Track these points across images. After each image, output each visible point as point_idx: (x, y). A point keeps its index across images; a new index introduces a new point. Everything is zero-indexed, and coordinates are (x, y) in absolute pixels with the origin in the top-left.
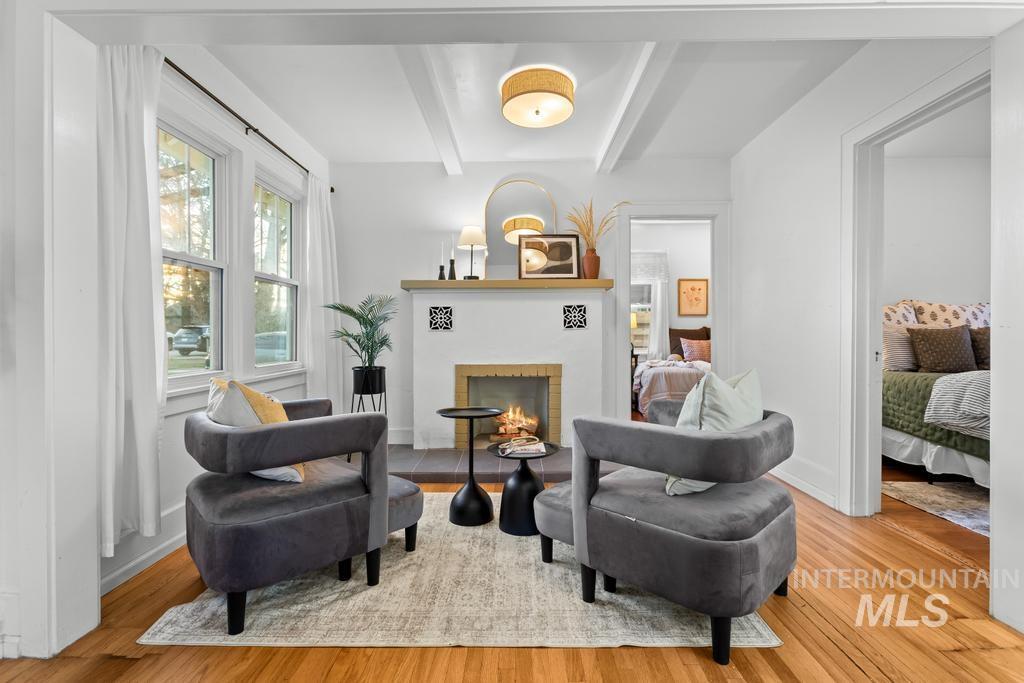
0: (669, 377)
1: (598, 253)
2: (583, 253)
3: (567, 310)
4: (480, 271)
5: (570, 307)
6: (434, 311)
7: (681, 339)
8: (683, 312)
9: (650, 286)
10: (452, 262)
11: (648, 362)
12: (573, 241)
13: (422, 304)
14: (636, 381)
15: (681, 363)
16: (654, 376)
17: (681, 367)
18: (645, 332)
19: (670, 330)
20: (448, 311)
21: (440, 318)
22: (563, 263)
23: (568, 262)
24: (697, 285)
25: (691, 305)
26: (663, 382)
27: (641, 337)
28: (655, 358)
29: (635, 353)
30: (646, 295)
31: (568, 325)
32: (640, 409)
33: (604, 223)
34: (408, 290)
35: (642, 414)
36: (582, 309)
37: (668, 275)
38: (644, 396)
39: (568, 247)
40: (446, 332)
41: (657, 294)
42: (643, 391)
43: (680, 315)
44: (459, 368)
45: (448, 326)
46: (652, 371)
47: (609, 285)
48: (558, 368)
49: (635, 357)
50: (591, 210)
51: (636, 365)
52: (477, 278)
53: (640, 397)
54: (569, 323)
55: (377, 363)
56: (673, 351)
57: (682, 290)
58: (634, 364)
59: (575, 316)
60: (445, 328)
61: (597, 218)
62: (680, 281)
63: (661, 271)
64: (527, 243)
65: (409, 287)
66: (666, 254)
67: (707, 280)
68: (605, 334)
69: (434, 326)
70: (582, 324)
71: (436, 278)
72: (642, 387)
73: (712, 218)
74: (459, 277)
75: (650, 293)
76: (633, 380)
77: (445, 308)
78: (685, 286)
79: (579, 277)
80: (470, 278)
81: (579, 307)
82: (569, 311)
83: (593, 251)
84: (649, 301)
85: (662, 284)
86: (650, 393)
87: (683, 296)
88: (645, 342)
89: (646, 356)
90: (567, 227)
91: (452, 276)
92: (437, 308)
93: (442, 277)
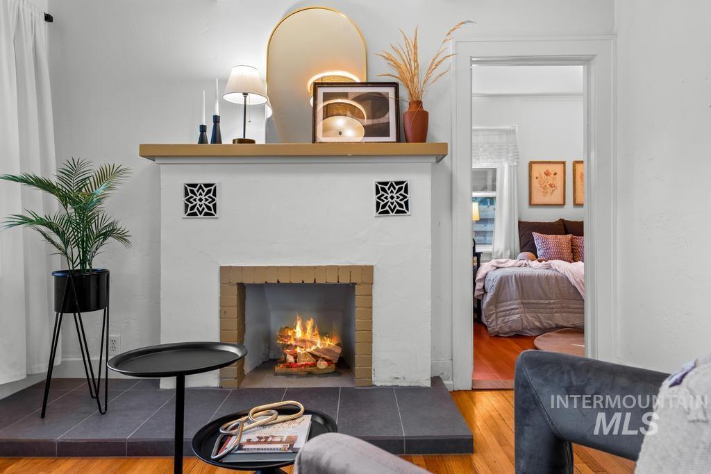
0: (521, 281)
1: (425, 108)
2: (405, 107)
3: (381, 187)
4: (257, 133)
5: (386, 184)
6: (190, 189)
7: (533, 233)
8: (536, 200)
9: (494, 170)
10: (216, 120)
11: (493, 262)
12: (390, 91)
13: (175, 179)
14: (479, 286)
15: (535, 263)
16: (501, 279)
17: (535, 268)
18: (488, 227)
19: (520, 223)
20: (210, 189)
21: (200, 200)
22: (376, 121)
23: (382, 120)
24: (552, 168)
25: (545, 193)
26: (513, 286)
27: (484, 233)
28: (501, 257)
29: (478, 250)
30: (489, 183)
31: (382, 209)
32: (484, 320)
33: (435, 65)
34: (152, 158)
35: (486, 327)
36: (402, 187)
37: (517, 157)
38: (489, 304)
39: (383, 99)
40: (207, 221)
41: (504, 180)
42: (488, 298)
43: (531, 205)
44: (224, 271)
45: (211, 211)
46: (499, 273)
47: (440, 153)
48: (368, 271)
49: (477, 255)
50: (415, 46)
51: (479, 266)
52: (253, 142)
53: (484, 305)
54: (384, 206)
55: (97, 264)
56: (522, 249)
57: (535, 175)
58: (476, 264)
59: (392, 197)
60: (206, 214)
61: (424, 60)
62: (531, 164)
63: (508, 153)
64: (325, 94)
65: (151, 153)
66: (513, 131)
67: (564, 163)
68: (436, 224)
69: (191, 212)
70: (402, 208)
71: (195, 141)
72: (486, 292)
73: (586, 61)
74: (227, 140)
75: (494, 180)
76: (474, 284)
77: (207, 186)
78: (537, 170)
79: (399, 140)
80: (241, 141)
81: (398, 183)
82: (383, 190)
83: (419, 103)
84: (494, 189)
85: (510, 167)
86: (497, 300)
87: (535, 183)
88: (488, 238)
89: (490, 254)
90: (382, 71)
91: (216, 138)
92: (195, 186)
93: (202, 140)
